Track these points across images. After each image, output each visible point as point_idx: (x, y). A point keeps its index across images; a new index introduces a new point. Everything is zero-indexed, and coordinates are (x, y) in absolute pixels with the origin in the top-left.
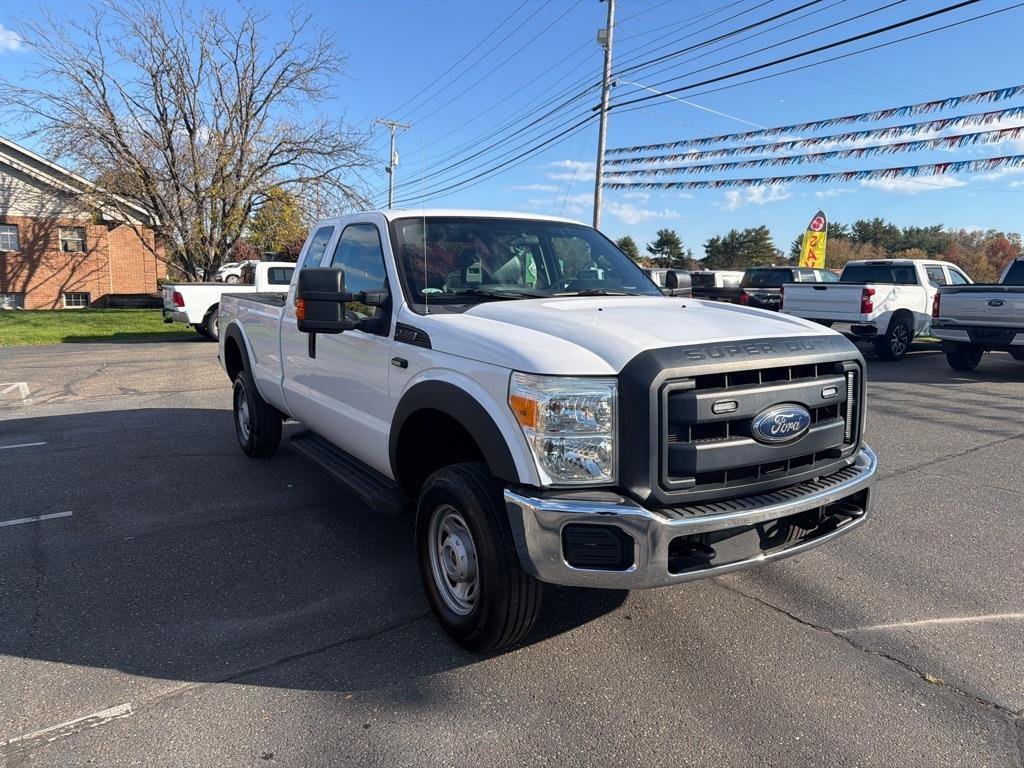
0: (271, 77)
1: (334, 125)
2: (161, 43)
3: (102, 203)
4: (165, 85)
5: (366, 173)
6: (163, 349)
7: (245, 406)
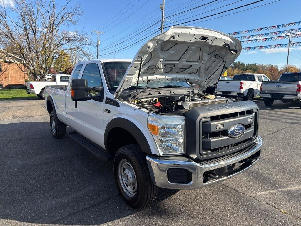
0: (60, 17)
1: (80, 32)
2: (24, 5)
3: (6, 56)
4: (26, 19)
5: (90, 47)
6: (27, 102)
7: (54, 122)
